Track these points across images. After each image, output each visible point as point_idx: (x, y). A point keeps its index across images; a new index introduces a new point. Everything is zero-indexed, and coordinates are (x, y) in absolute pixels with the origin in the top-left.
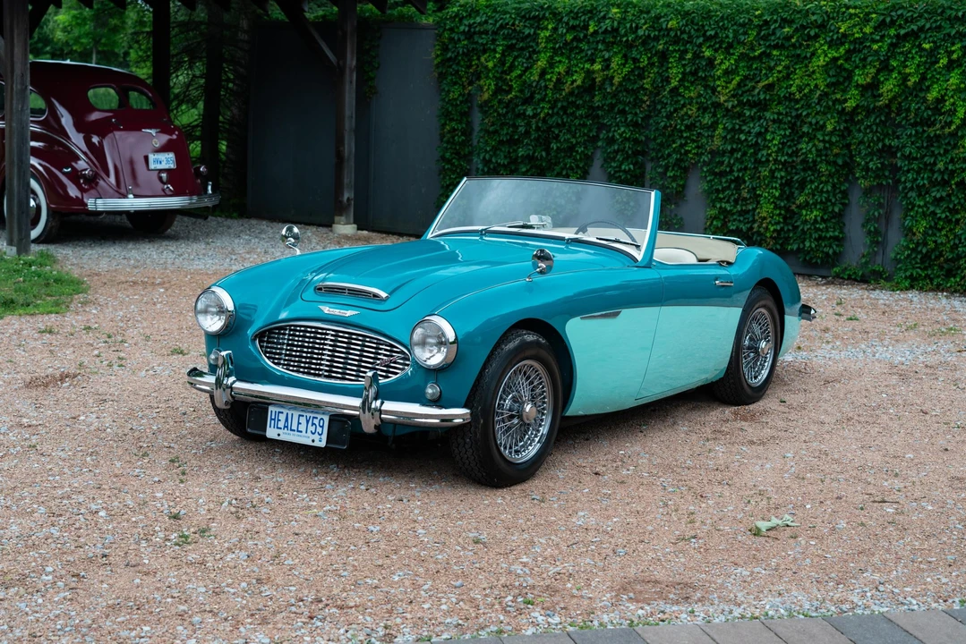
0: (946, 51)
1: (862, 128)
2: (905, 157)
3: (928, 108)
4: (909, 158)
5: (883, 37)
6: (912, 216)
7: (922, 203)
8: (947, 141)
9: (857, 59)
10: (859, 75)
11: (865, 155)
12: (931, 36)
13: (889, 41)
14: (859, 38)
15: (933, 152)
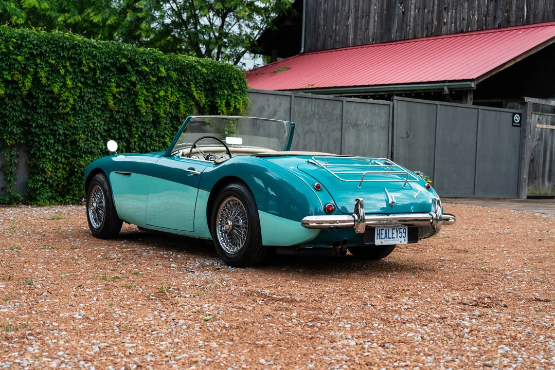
0: (62, 66)
1: (7, 107)
2: (38, 126)
3: (51, 97)
4: (41, 127)
5: (21, 53)
6: (43, 162)
7: (49, 153)
8: (62, 117)
9: (4, 64)
10: (6, 74)
11: (12, 125)
12: (52, 56)
13: (26, 56)
14: (4, 52)
15: (55, 123)
